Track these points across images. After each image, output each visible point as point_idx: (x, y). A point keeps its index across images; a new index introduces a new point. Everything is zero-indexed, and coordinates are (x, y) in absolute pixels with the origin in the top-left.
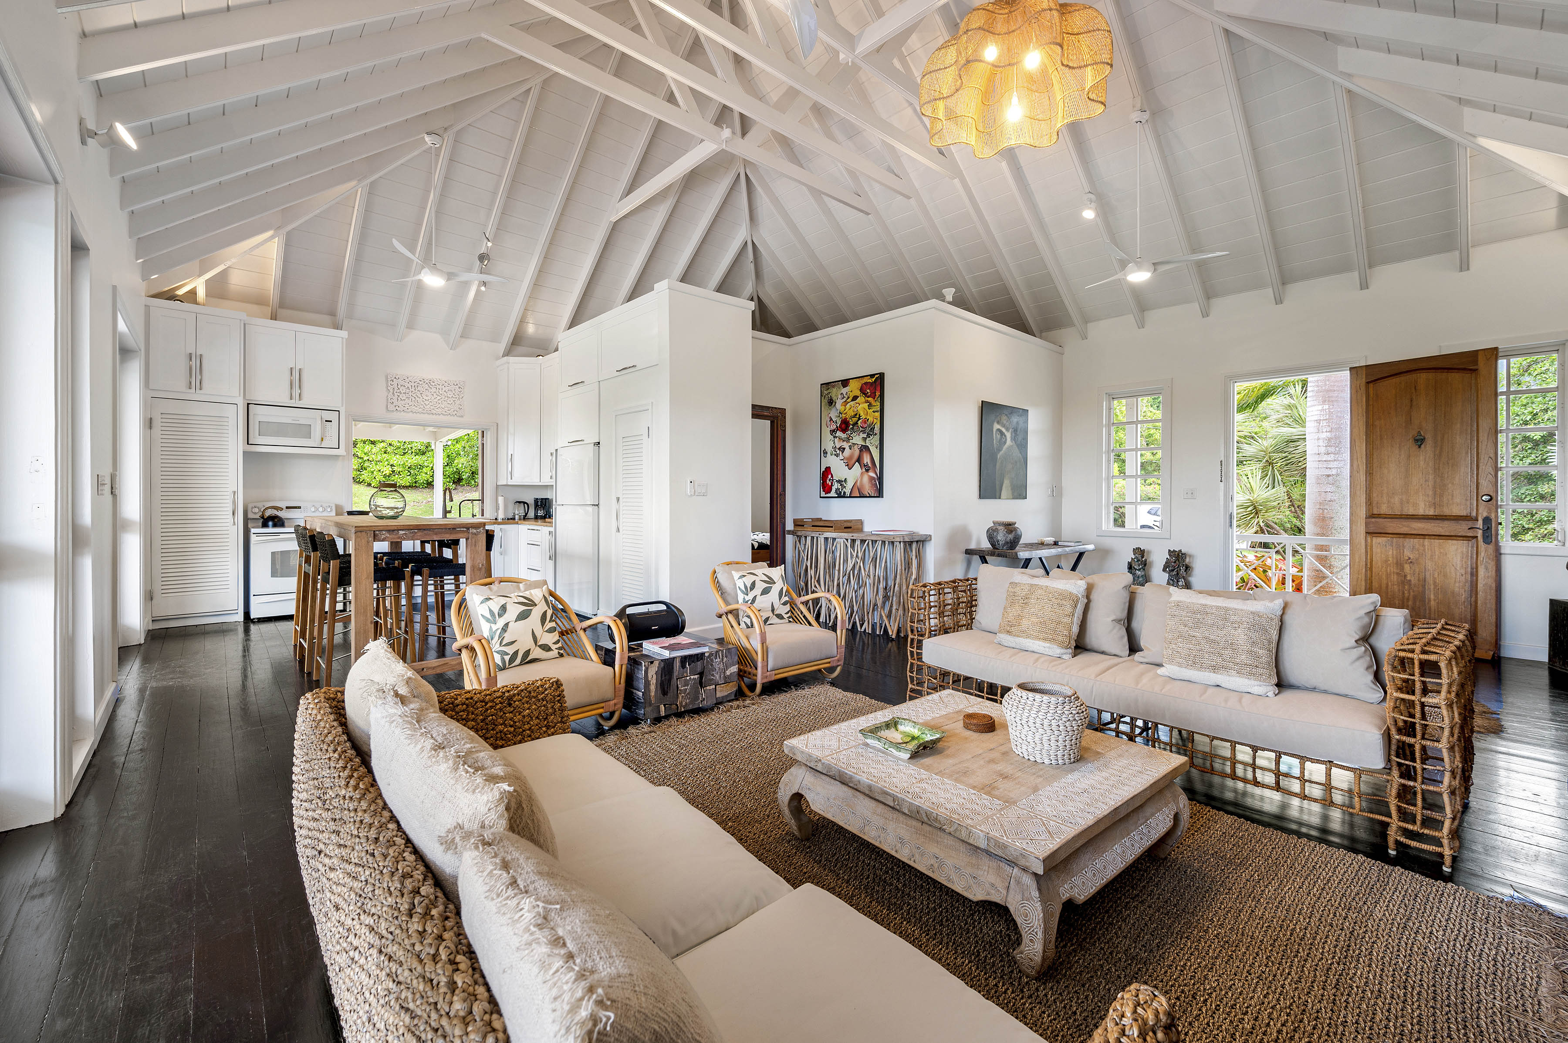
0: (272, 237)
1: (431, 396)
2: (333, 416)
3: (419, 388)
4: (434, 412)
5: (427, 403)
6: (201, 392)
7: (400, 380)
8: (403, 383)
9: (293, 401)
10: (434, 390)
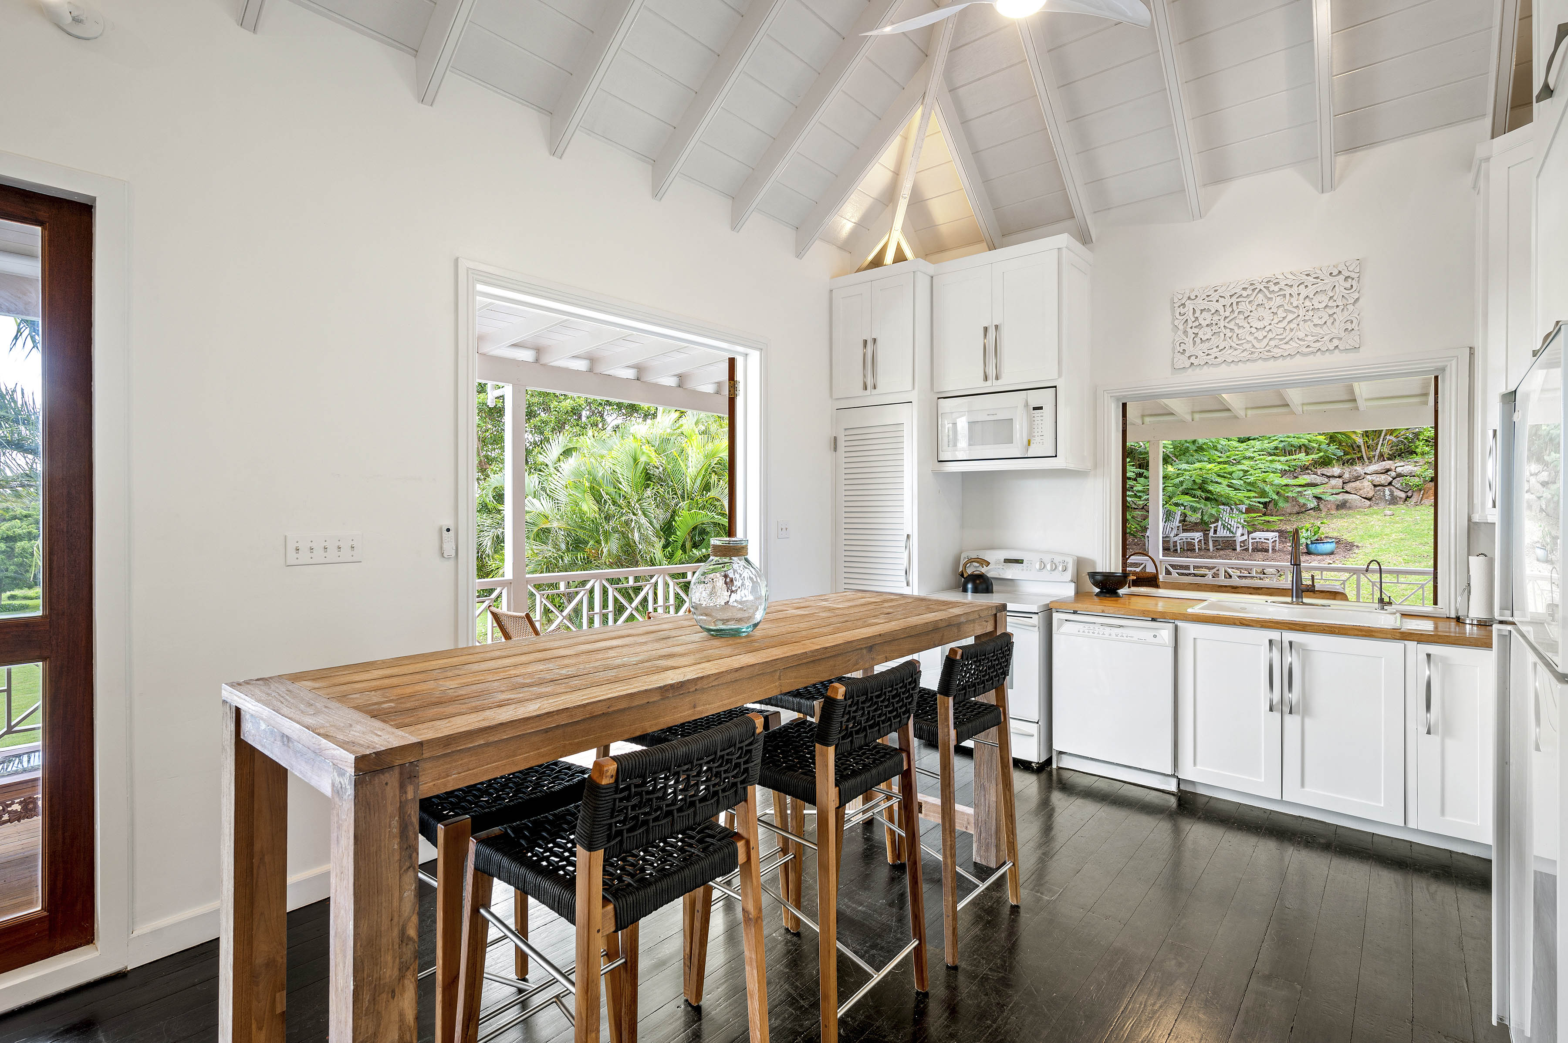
0: (925, 117)
1: (1268, 316)
2: (1044, 398)
3: (1242, 307)
4: (1277, 352)
5: (1260, 334)
6: (874, 392)
7: (1199, 301)
8: (1205, 305)
9: (989, 383)
10: (1279, 301)
